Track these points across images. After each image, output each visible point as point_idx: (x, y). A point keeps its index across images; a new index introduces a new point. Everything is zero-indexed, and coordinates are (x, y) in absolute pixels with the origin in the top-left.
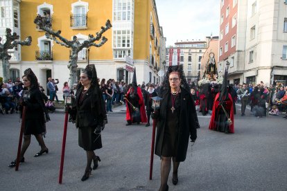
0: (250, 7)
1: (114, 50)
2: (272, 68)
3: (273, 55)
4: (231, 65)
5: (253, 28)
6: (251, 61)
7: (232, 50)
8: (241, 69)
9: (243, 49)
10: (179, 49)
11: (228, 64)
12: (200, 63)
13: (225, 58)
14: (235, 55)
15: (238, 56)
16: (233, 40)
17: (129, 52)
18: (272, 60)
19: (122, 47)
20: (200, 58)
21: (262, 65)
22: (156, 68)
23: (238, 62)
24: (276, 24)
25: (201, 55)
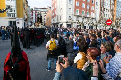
0: (60, 2)
1: (7, 13)
2: (66, 22)
3: (66, 18)
4: (55, 20)
5: (61, 9)
6: (61, 19)
7: (55, 15)
8: (58, 22)
9: (58, 15)
10: (36, 11)
11: (54, 20)
12: (45, 18)
13: (53, 17)
14: (56, 17)
15: (57, 18)
16: (56, 12)
17: (15, 14)
18: (66, 20)
19: (11, 12)
20: (45, 15)
21: (64, 21)
22: (26, 20)
23: (57, 19)
24: (67, 9)
25: (45, 14)
